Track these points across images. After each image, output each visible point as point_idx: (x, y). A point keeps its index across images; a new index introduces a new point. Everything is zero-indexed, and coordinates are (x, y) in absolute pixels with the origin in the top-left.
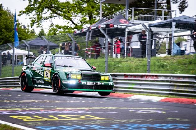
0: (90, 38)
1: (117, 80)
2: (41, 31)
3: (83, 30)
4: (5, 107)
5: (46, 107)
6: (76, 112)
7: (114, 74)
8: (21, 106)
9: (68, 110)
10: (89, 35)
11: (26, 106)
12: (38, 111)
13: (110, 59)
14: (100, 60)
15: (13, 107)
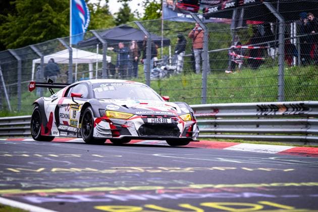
0: (241, 23)
1: (308, 116)
2: (123, 7)
3: (225, 6)
4: (76, 183)
5: (166, 183)
6: (238, 196)
7: (301, 104)
8: (112, 182)
9: (217, 189)
10: (238, 17)
11: (123, 182)
12: (153, 192)
13: (287, 69)
14: (263, 71)
15: (94, 185)
